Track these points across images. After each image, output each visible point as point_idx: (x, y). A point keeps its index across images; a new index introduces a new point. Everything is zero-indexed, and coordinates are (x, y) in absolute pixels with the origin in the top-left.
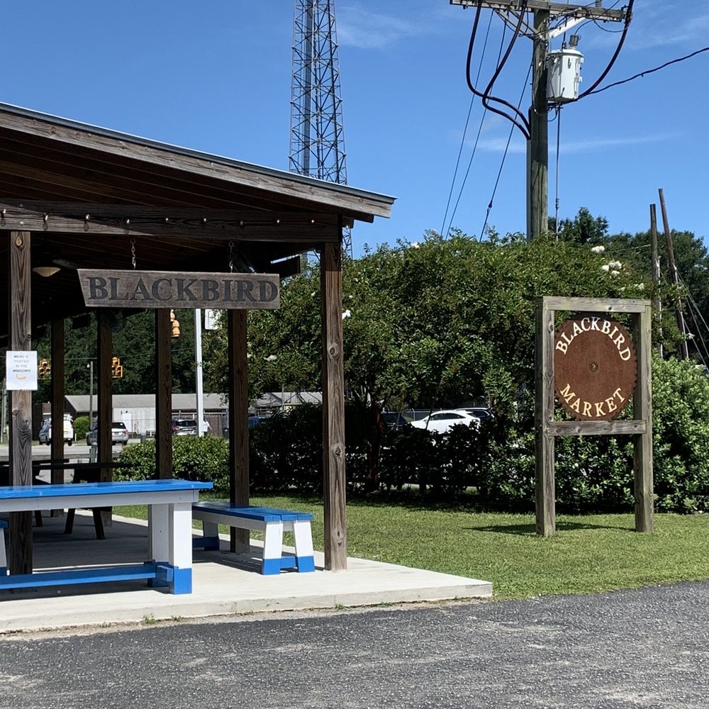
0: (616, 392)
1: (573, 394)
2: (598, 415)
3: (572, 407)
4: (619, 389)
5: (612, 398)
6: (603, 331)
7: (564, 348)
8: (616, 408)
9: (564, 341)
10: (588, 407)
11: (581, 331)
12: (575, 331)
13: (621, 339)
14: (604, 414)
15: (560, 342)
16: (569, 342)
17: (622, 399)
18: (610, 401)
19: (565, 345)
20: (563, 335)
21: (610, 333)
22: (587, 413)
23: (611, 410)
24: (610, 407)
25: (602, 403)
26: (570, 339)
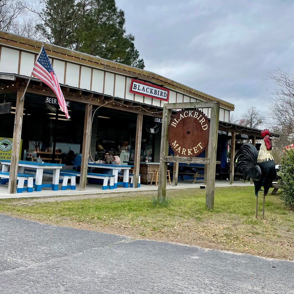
0: (199, 144)
1: (178, 145)
2: (189, 154)
3: (177, 150)
4: (200, 143)
5: (196, 147)
6: (194, 117)
7: (175, 125)
8: (198, 151)
9: (175, 122)
10: (184, 150)
11: (183, 117)
12: (181, 117)
13: (203, 120)
14: (192, 154)
15: (173, 123)
16: (178, 122)
17: (202, 148)
18: (195, 148)
19: (176, 123)
20: (175, 120)
21: (198, 118)
22: (183, 153)
23: (195, 153)
24: (195, 151)
25: (191, 149)
26: (178, 121)
